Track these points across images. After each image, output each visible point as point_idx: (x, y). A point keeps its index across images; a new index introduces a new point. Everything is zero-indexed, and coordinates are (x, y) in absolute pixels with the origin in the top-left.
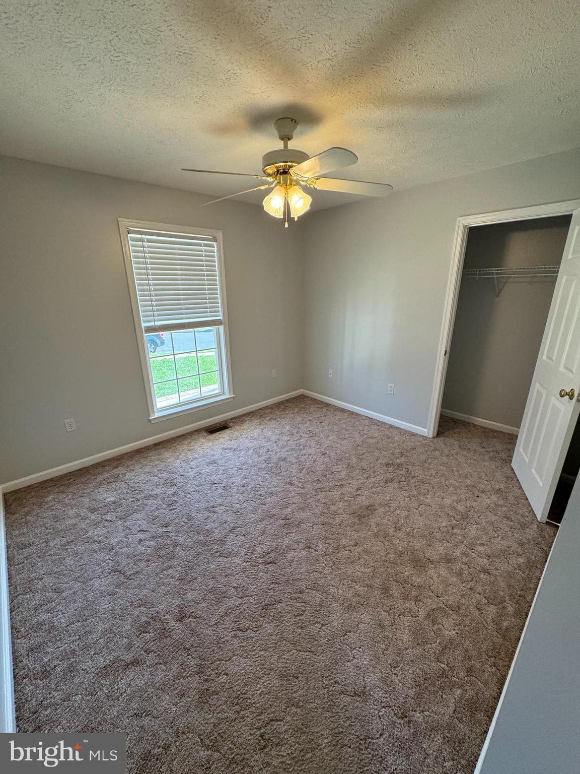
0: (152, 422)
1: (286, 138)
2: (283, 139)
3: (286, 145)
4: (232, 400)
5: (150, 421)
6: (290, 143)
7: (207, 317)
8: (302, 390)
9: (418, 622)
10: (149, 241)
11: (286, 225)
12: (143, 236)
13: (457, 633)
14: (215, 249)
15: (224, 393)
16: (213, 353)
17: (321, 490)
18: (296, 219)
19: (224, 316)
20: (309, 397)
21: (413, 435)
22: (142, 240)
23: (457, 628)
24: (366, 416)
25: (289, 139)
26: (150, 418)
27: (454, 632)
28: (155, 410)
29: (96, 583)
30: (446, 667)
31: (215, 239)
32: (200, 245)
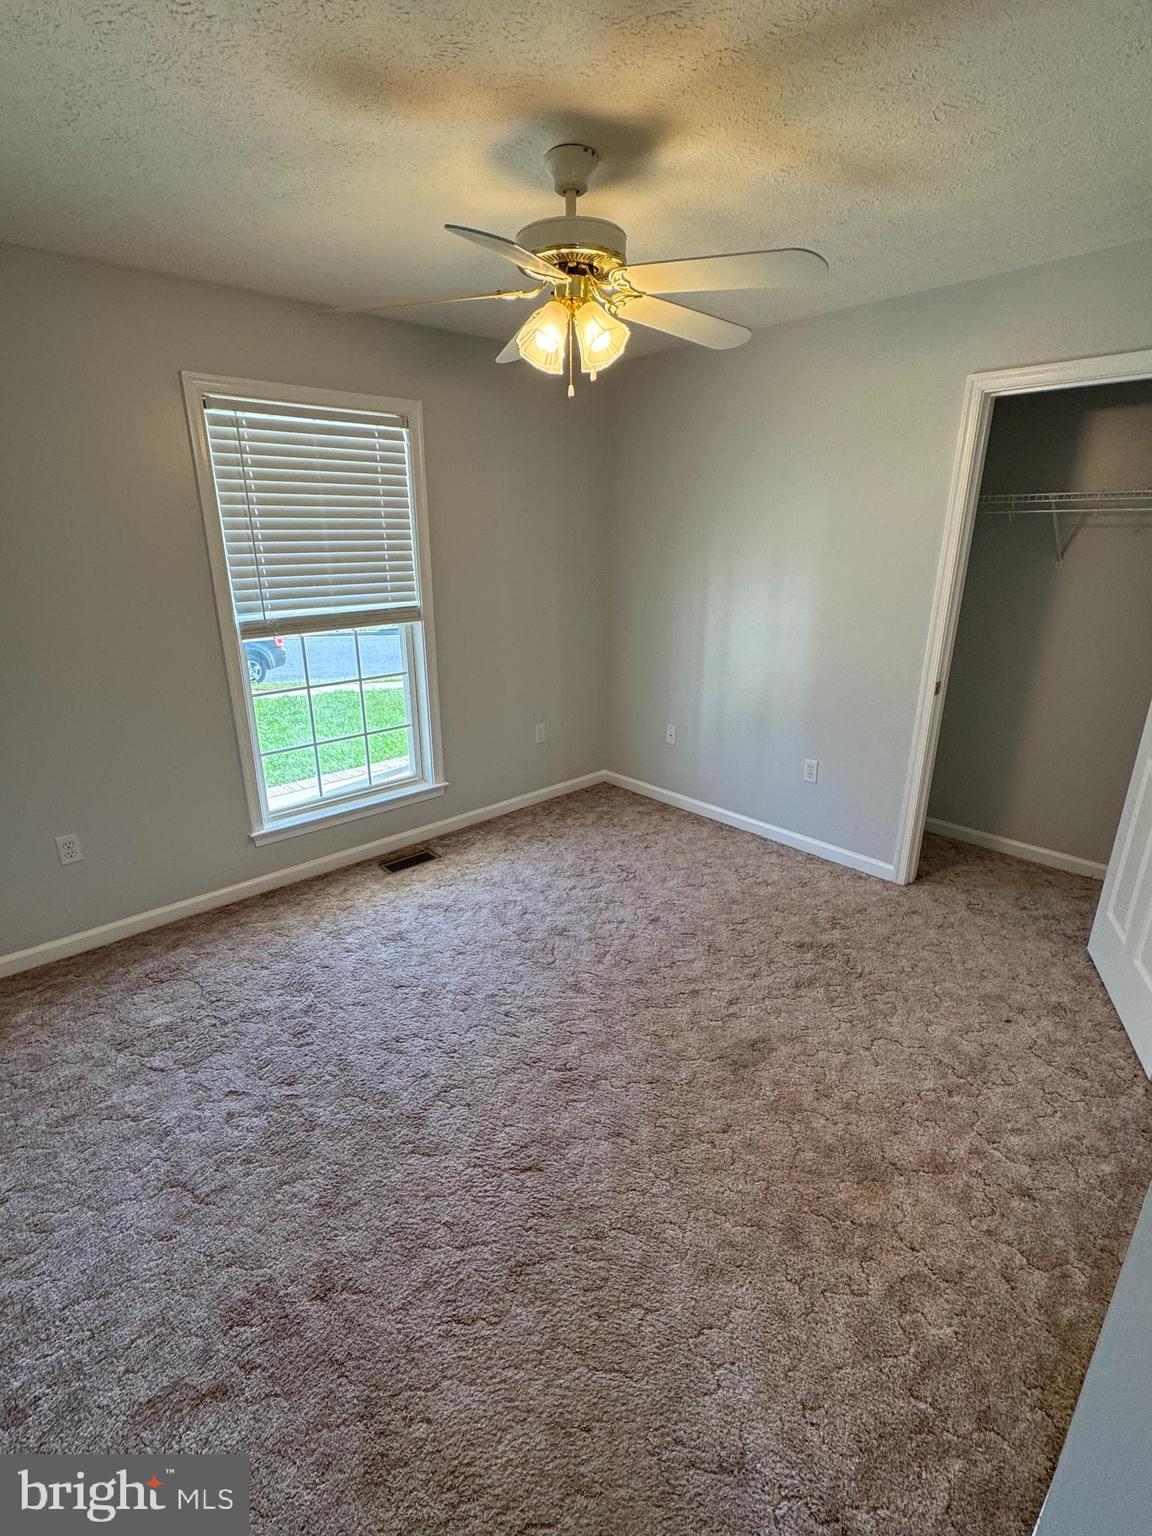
0: (258, 844)
1: (571, 190)
2: (564, 193)
3: (571, 207)
4: (442, 793)
5: (252, 840)
6: (579, 200)
7: (386, 600)
8: (604, 772)
9: (867, 1307)
10: (252, 424)
11: (571, 392)
12: (240, 414)
13: (956, 1333)
14: (405, 444)
15: (423, 779)
16: (399, 685)
17: (647, 1003)
18: (593, 378)
19: (424, 598)
20: (620, 788)
21: (859, 877)
22: (236, 423)
23: (956, 1321)
24: (753, 834)
25: (578, 193)
26: (253, 835)
27: (949, 1331)
28: (265, 816)
29: (130, 1210)
30: (930, 1410)
31: (404, 422)
32: (370, 434)
